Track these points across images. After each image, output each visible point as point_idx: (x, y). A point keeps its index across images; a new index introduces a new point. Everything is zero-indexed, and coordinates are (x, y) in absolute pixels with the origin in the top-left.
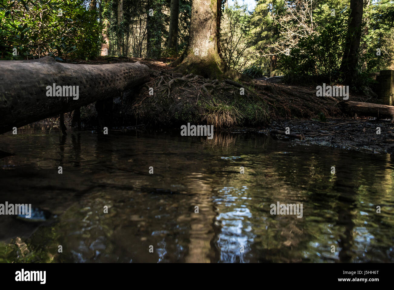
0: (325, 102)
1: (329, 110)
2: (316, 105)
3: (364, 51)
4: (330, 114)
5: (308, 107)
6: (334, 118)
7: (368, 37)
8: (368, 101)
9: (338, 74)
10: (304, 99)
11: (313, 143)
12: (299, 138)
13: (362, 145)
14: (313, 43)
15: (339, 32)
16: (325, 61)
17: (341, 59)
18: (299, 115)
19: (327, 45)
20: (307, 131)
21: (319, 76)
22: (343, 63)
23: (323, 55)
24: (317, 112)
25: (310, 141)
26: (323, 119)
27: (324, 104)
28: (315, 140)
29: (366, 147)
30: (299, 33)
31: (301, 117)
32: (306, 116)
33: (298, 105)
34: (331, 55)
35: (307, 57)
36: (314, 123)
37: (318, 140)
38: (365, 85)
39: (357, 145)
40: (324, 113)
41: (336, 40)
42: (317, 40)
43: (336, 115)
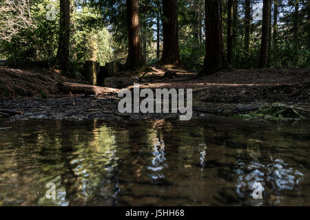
0: (46, 83)
1: (50, 89)
2: (38, 85)
3: (74, 46)
4: (51, 93)
5: (31, 87)
6: (54, 96)
7: (76, 35)
8: (79, 83)
9: (55, 61)
10: (26, 80)
11: (31, 117)
12: (20, 114)
13: (71, 115)
14: (33, 34)
15: (54, 28)
16: (44, 50)
17: (56, 50)
18: (23, 94)
19: (44, 37)
20: (28, 107)
21: (40, 62)
22: (58, 52)
23: (42, 45)
24: (39, 91)
25: (30, 115)
26: (44, 97)
27: (45, 85)
28: (34, 115)
29: (73, 116)
30: (19, 23)
31: (25, 95)
32: (29, 95)
33: (22, 86)
34: (48, 46)
35: (27, 45)
36: (36, 100)
37: (37, 114)
38: (76, 70)
39: (68, 116)
40: (46, 91)
41: (51, 34)
42: (36, 32)
43: (55, 94)
